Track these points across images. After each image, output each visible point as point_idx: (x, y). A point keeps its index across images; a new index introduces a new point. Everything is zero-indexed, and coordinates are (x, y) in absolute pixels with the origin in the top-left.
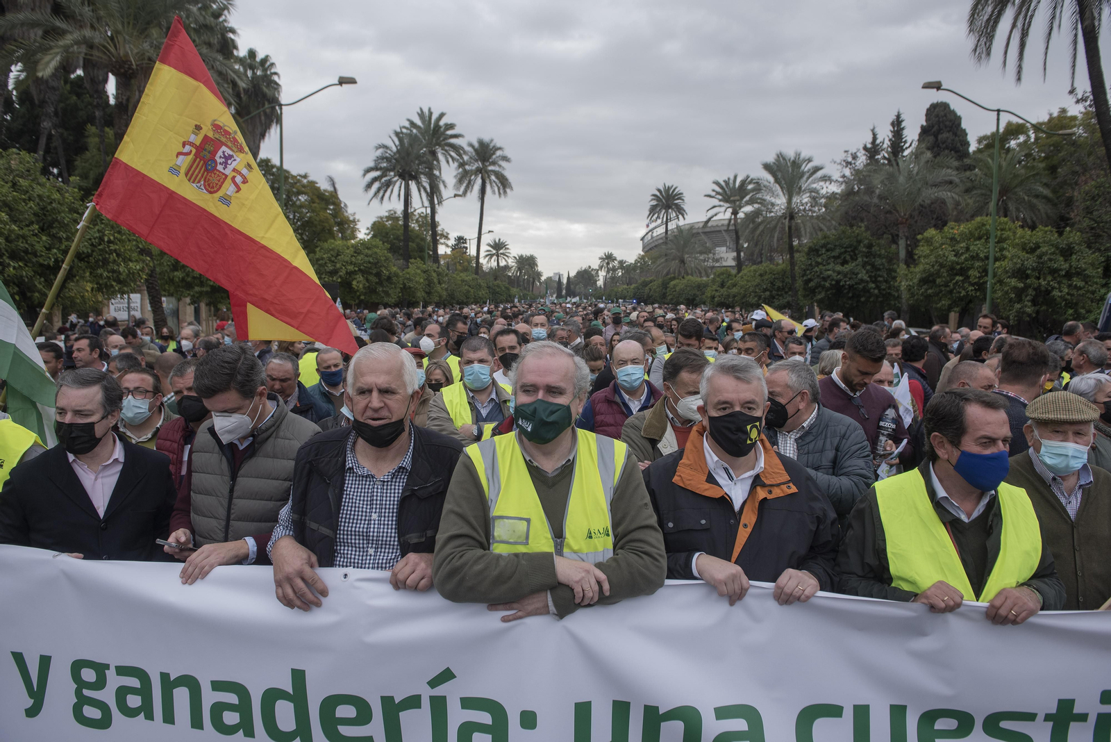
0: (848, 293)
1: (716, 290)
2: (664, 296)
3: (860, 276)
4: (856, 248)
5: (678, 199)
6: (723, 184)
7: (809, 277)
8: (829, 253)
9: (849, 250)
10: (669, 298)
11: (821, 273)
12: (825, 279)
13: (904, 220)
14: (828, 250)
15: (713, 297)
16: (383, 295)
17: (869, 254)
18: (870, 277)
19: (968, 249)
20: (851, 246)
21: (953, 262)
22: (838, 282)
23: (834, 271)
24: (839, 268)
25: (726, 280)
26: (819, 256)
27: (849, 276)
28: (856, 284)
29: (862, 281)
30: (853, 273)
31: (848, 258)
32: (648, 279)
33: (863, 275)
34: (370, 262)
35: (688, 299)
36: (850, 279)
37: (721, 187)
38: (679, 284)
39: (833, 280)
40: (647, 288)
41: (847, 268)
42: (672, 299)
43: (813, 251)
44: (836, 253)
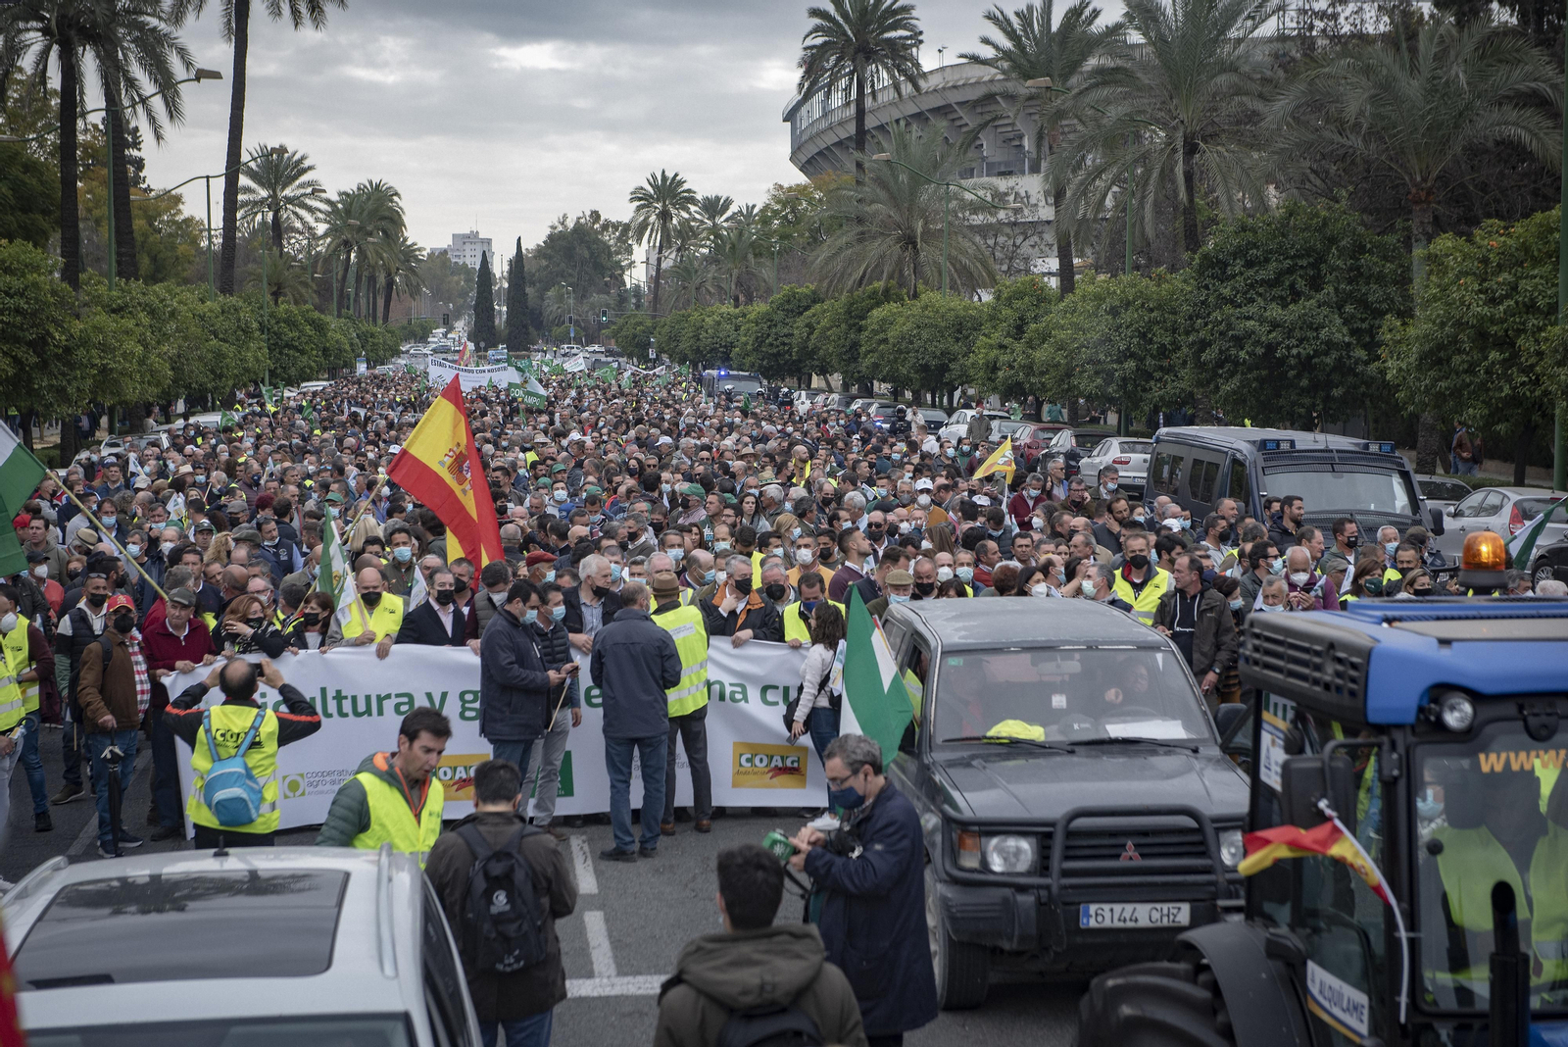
0: (1299, 376)
1: (1002, 347)
2: (852, 353)
3: (1324, 333)
4: (1321, 259)
5: (894, 27)
6: (1016, 22)
7: (1202, 334)
8: (1251, 272)
9: (1304, 262)
10: (868, 361)
11: (1230, 327)
12: (1239, 341)
13: (1423, 195)
14: (1249, 264)
15: (993, 368)
16: (50, 398)
17: (1356, 275)
18: (1353, 332)
19: (1514, 288)
20: (1308, 252)
21: (1482, 318)
22: (1271, 348)
23: (1262, 321)
24: (1275, 311)
25: (1030, 315)
26: (1224, 278)
27: (1297, 334)
28: (1317, 353)
29: (1330, 344)
30: (1310, 327)
31: (1301, 284)
32: (806, 289)
33: (1336, 330)
34: (18, 311)
35: (925, 368)
36: (1301, 341)
37: (1011, 34)
38: (896, 319)
39: (1258, 343)
40: (800, 322)
41: (1295, 311)
42: (876, 366)
43: (1212, 266)
44: (1268, 272)
